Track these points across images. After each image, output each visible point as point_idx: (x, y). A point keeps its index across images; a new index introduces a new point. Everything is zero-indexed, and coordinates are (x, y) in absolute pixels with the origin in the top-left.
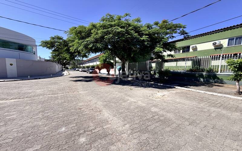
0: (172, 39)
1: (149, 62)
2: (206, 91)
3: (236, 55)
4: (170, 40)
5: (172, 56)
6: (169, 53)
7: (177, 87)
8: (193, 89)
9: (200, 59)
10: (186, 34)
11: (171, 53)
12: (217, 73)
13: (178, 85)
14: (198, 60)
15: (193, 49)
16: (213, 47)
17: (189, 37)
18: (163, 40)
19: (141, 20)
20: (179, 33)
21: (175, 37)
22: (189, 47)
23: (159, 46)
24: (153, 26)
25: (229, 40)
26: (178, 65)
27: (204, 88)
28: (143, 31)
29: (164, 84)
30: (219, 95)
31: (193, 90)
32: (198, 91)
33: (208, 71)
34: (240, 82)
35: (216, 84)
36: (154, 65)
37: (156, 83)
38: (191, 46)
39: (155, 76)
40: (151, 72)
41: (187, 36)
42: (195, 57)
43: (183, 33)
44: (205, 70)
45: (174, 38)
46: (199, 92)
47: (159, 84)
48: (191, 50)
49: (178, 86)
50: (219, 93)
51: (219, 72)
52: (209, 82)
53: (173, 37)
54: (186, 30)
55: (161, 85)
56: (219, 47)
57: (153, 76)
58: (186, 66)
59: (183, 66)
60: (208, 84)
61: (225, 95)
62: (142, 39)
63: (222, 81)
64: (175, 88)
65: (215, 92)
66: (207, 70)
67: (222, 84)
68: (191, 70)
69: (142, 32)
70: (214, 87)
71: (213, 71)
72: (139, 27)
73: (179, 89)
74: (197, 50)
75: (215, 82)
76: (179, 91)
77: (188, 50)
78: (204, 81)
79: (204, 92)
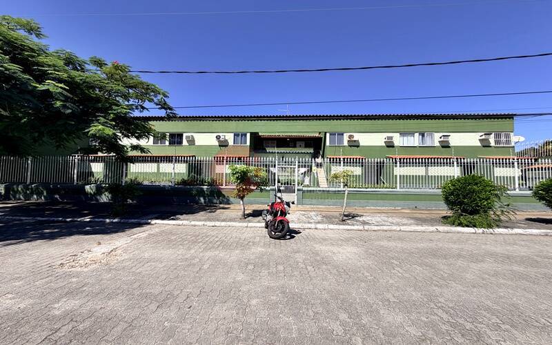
0: (141, 111)
1: (77, 158)
2: (205, 220)
3: (240, 158)
4: (136, 114)
5: (142, 149)
6: (134, 141)
7: (153, 222)
8: (185, 220)
9: (200, 161)
10: (171, 109)
11: (138, 141)
12: (222, 187)
13: (156, 215)
14: (198, 164)
15: (188, 141)
16: (217, 144)
17: (175, 117)
18: (114, 107)
19: (43, 31)
20: (157, 104)
21: (147, 109)
22: (182, 135)
23: (102, 120)
24: (86, 66)
25: (235, 135)
26: (161, 171)
27: (203, 216)
28: (49, 66)
29: (121, 219)
30: (223, 224)
31: (185, 222)
32: (193, 223)
33: (210, 184)
34: (245, 199)
35: (222, 206)
36: (97, 168)
37: (97, 220)
38: (185, 135)
39: (98, 197)
40: (87, 188)
41: (171, 113)
42: (193, 157)
43: (164, 106)
44: (205, 182)
45: (145, 111)
46: (195, 226)
47: (108, 221)
48: (185, 142)
49: (157, 218)
50: (224, 220)
51: (224, 184)
52: (212, 203)
53: (143, 108)
54: (169, 102)
55: (112, 222)
56: (223, 144)
57: (92, 200)
58: (175, 173)
59: (169, 173)
60: (210, 206)
61: (229, 223)
62: (41, 87)
63: (229, 200)
64: (149, 224)
65: (218, 220)
66: (209, 182)
67: (229, 204)
68: (184, 182)
69: (43, 67)
70: (218, 211)
71: (216, 183)
72: (32, 50)
73: (158, 225)
74: (194, 144)
75: (221, 203)
76: (157, 230)
77: (180, 143)
78: (205, 202)
79: (203, 223)
